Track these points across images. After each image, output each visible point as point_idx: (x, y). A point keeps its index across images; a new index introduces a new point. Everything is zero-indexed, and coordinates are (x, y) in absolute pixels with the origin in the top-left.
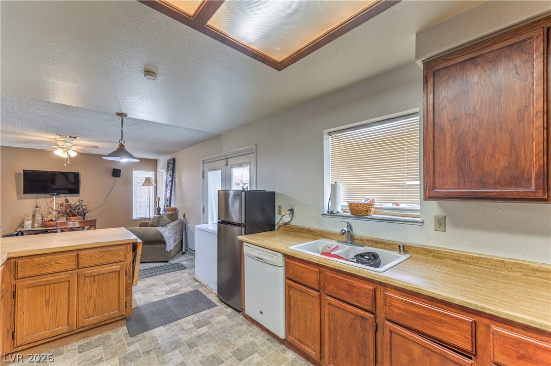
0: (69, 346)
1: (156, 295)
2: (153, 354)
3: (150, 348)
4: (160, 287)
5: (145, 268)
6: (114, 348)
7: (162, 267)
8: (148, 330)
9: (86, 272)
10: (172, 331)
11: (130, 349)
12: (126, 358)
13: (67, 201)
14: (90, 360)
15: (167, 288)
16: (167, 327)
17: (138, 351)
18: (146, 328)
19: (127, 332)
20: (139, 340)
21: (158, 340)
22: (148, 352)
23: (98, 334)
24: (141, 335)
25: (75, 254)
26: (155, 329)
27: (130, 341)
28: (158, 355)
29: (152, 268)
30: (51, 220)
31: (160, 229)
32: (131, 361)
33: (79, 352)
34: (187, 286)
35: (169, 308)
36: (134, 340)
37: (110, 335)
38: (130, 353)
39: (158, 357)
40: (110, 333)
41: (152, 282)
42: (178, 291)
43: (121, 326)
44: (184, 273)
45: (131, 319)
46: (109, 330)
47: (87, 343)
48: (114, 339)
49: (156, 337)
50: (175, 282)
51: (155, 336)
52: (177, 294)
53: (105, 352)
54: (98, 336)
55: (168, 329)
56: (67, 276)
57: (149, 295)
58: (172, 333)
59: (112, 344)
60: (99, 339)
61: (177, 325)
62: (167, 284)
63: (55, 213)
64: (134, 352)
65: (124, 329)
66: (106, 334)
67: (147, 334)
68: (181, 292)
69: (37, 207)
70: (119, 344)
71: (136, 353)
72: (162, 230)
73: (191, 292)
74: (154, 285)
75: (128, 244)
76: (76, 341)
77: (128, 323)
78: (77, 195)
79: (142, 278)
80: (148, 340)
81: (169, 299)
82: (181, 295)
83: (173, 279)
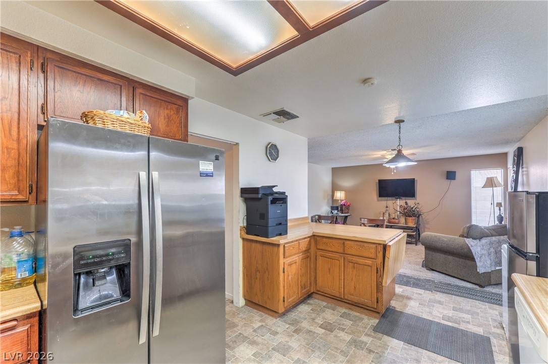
0: (341, 308)
1: (430, 313)
2: (372, 356)
3: (375, 349)
4: (444, 308)
5: (449, 282)
6: (357, 329)
7: (470, 289)
8: (389, 335)
9: (349, 258)
10: (406, 354)
11: (363, 338)
12: (355, 341)
13: (406, 203)
14: (339, 325)
15: (450, 313)
16: (407, 346)
17: (366, 344)
18: (389, 333)
19: (375, 325)
20: (375, 337)
21: (387, 349)
22: (370, 351)
23: (359, 312)
24: (380, 335)
25: (342, 242)
26: (395, 340)
27: (369, 333)
28: (374, 360)
29: (457, 286)
30: (394, 219)
31: (470, 242)
32: (356, 346)
33: (341, 316)
34: (479, 326)
35: (429, 332)
36: (373, 334)
37: (364, 319)
38: (360, 341)
39: (372, 361)
40: (365, 317)
41: (441, 300)
42: (459, 324)
43: (375, 317)
44: (493, 309)
45: (387, 318)
46: (366, 315)
47: (349, 314)
48: (363, 323)
49: (388, 346)
50: (468, 312)
51: (389, 344)
52: (456, 325)
53: (350, 327)
54: (358, 314)
55: (405, 349)
56: (338, 256)
57: (424, 309)
58: (405, 355)
59: (358, 325)
60: (357, 316)
61: (418, 352)
62: (454, 309)
63: (398, 213)
64: (363, 342)
65: (375, 321)
66: (363, 316)
67: (386, 338)
68: (462, 327)
69: (387, 207)
70: (361, 329)
71: (363, 344)
72: (472, 243)
73: (475, 335)
74: (440, 303)
75: (379, 244)
76: (346, 309)
77: (382, 319)
78: (414, 198)
79: (435, 291)
80: (381, 343)
81: (439, 324)
82: (457, 329)
83: (469, 308)
